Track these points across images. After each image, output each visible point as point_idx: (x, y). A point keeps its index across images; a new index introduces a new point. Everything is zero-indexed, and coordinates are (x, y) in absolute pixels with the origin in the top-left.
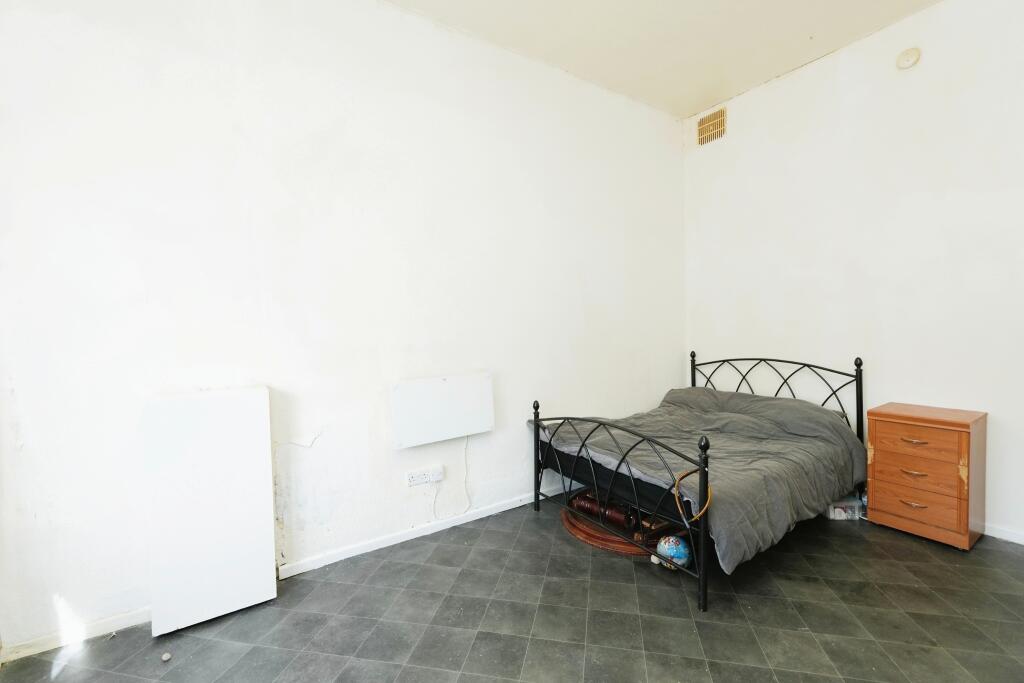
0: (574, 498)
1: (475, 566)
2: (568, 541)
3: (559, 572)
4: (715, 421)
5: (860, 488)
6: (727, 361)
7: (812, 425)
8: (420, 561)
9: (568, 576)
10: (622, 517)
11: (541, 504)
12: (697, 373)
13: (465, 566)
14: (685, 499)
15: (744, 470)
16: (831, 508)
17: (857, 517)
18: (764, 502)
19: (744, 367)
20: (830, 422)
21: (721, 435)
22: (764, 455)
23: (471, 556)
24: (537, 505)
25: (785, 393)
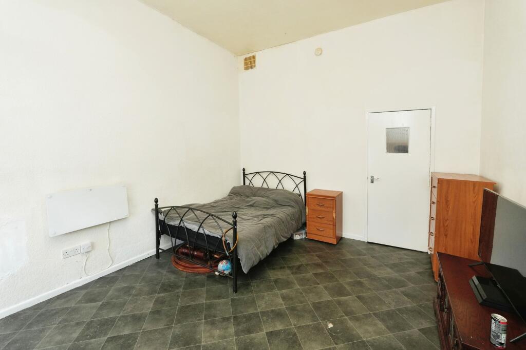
0: (180, 248)
1: (111, 299)
2: (173, 272)
3: (165, 290)
4: (250, 201)
5: (304, 225)
6: (258, 172)
7: (288, 201)
8: (73, 304)
9: (170, 291)
10: (202, 254)
11: (160, 255)
12: (246, 179)
13: (105, 300)
14: (228, 242)
15: (257, 224)
16: (294, 235)
17: (304, 238)
18: (263, 238)
19: (265, 175)
20: (295, 199)
21: (252, 208)
22: (267, 216)
23: (110, 293)
24: (158, 255)
25: (280, 187)
